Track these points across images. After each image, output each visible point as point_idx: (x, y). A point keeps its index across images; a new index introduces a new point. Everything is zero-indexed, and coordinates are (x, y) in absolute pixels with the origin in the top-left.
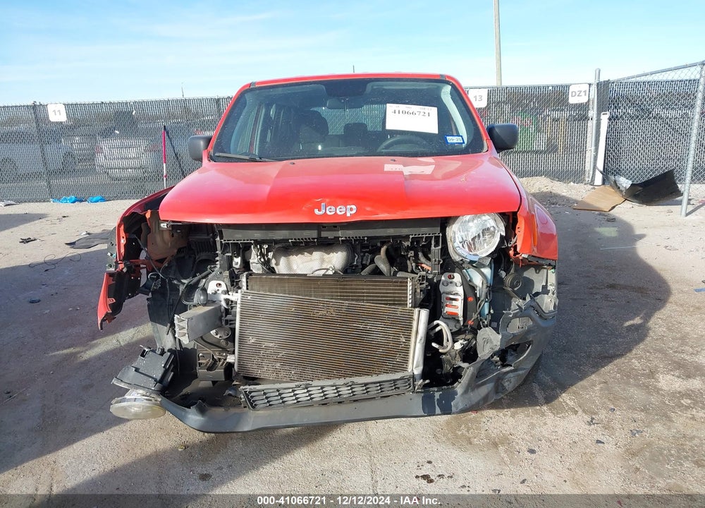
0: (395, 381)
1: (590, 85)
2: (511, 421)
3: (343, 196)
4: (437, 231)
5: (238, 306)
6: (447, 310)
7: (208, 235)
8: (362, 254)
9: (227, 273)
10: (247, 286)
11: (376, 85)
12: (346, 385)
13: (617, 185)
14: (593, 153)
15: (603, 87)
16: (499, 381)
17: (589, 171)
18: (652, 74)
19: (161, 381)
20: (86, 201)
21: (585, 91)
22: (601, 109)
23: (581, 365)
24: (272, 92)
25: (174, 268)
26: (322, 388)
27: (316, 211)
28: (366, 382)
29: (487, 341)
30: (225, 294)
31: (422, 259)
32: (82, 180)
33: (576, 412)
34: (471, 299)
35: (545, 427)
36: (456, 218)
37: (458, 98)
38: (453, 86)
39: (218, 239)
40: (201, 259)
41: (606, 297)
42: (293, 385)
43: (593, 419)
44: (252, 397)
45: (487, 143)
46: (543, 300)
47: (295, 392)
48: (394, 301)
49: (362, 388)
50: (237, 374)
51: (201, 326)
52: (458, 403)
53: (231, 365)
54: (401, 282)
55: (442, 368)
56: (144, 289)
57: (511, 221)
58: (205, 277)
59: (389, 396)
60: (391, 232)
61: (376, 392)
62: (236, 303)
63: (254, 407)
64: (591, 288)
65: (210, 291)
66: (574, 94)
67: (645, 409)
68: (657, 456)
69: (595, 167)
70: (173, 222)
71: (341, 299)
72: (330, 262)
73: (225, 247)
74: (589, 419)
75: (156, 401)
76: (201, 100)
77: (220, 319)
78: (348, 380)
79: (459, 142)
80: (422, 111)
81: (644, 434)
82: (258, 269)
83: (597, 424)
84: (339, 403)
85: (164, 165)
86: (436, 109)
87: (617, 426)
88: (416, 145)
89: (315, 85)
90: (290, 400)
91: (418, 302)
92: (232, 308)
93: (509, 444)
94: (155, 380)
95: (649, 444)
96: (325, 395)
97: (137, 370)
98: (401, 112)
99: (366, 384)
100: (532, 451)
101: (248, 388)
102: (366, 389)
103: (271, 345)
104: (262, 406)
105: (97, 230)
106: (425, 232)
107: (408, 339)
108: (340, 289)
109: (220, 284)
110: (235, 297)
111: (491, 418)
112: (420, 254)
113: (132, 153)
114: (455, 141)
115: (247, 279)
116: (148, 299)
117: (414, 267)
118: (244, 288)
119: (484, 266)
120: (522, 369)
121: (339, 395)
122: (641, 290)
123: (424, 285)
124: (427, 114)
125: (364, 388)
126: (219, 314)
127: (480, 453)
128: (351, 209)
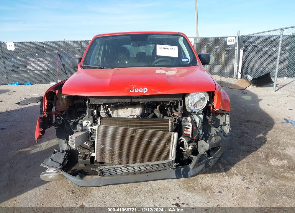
0: (164, 164)
1: (235, 37)
2: (211, 180)
3: (141, 84)
4: (181, 99)
5: (97, 131)
6: (185, 132)
7: (82, 100)
8: (148, 109)
9: (92, 117)
10: (100, 123)
11: (151, 36)
12: (144, 165)
13: (247, 79)
14: (237, 65)
15: (241, 38)
16: (207, 163)
17: (235, 73)
18: (261, 33)
19: (62, 164)
20: (23, 84)
21: (233, 40)
22: (240, 48)
23: (238, 155)
24: (108, 39)
25: (67, 115)
26: (133, 167)
27: (131, 91)
28: (152, 164)
29: (202, 146)
30: (91, 126)
31: (174, 111)
32: (22, 75)
33: (237, 175)
34: (195, 128)
35: (225, 182)
36: (189, 94)
37: (186, 42)
38: (184, 37)
39: (87, 102)
40: (79, 111)
41: (246, 126)
42: (121, 166)
43: (244, 178)
44: (103, 171)
45: (198, 62)
46: (224, 128)
47: (122, 169)
48: (163, 129)
49: (150, 167)
50: (96, 161)
51: (80, 140)
52: (191, 173)
53: (93, 157)
54: (166, 121)
55: (183, 158)
56: (54, 124)
57: (211, 95)
58: (82, 119)
59: (161, 170)
60: (162, 99)
61: (156, 168)
62: (95, 130)
63: (103, 176)
64: (239, 122)
65: (84, 125)
66: (229, 41)
67: (265, 174)
68: (272, 194)
69: (238, 71)
70: (68, 95)
71: (141, 128)
72: (135, 112)
73: (90, 106)
74: (243, 178)
75: (60, 173)
76: (73, 42)
77: (88, 137)
78: (145, 163)
79: (187, 61)
80: (171, 48)
81: (266, 184)
82: (104, 115)
83: (246, 180)
84: (140, 173)
85: (58, 69)
86: (177, 47)
87: (254, 181)
88: (169, 62)
89: (126, 36)
90: (119, 172)
91: (173, 130)
92: (94, 132)
93: (211, 189)
94: (60, 164)
95: (268, 189)
96: (134, 170)
97: (52, 160)
98: (163, 48)
99: (152, 165)
100: (220, 192)
101: (102, 167)
102: (152, 167)
103: (111, 148)
104: (107, 175)
105: (29, 97)
106: (176, 100)
107: (169, 145)
108: (140, 124)
109: (88, 122)
110: (95, 127)
111: (202, 178)
112: (173, 109)
113: (44, 64)
114: (185, 61)
115: (100, 120)
116: (56, 128)
117: (170, 114)
118: (99, 124)
119: (200, 114)
120: (216, 158)
121: (140, 170)
122: (259, 123)
123: (176, 122)
124: (173, 49)
125: (151, 167)
126: (88, 135)
127: (199, 193)
128: (145, 90)
